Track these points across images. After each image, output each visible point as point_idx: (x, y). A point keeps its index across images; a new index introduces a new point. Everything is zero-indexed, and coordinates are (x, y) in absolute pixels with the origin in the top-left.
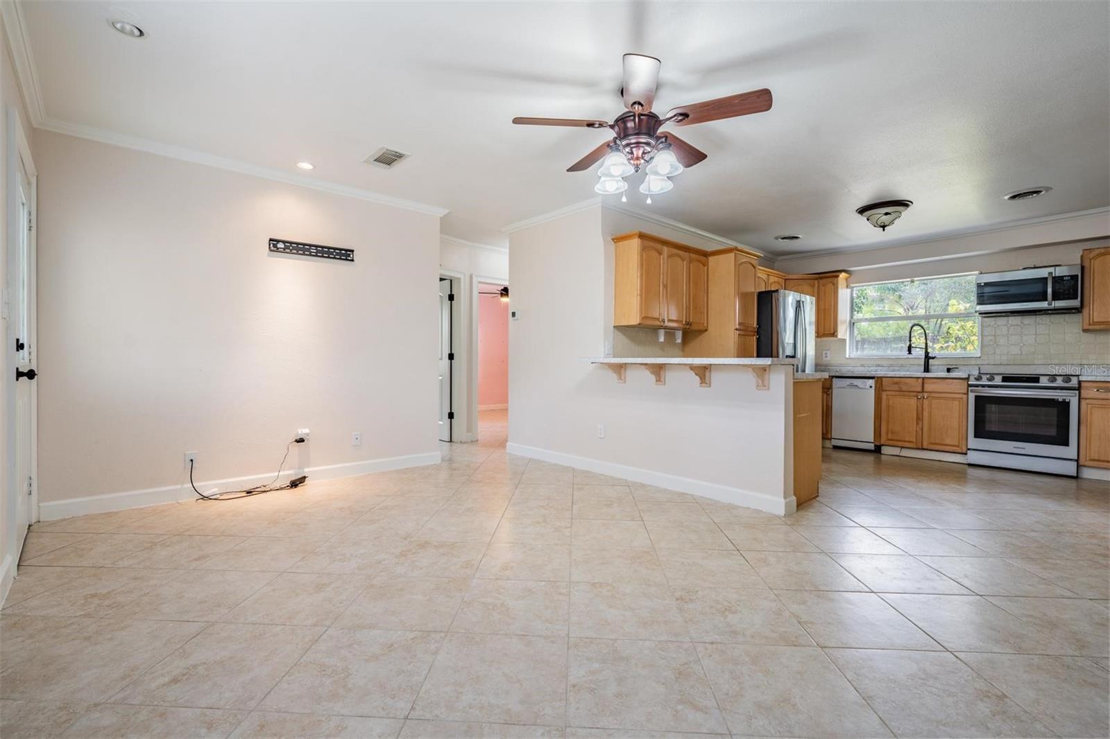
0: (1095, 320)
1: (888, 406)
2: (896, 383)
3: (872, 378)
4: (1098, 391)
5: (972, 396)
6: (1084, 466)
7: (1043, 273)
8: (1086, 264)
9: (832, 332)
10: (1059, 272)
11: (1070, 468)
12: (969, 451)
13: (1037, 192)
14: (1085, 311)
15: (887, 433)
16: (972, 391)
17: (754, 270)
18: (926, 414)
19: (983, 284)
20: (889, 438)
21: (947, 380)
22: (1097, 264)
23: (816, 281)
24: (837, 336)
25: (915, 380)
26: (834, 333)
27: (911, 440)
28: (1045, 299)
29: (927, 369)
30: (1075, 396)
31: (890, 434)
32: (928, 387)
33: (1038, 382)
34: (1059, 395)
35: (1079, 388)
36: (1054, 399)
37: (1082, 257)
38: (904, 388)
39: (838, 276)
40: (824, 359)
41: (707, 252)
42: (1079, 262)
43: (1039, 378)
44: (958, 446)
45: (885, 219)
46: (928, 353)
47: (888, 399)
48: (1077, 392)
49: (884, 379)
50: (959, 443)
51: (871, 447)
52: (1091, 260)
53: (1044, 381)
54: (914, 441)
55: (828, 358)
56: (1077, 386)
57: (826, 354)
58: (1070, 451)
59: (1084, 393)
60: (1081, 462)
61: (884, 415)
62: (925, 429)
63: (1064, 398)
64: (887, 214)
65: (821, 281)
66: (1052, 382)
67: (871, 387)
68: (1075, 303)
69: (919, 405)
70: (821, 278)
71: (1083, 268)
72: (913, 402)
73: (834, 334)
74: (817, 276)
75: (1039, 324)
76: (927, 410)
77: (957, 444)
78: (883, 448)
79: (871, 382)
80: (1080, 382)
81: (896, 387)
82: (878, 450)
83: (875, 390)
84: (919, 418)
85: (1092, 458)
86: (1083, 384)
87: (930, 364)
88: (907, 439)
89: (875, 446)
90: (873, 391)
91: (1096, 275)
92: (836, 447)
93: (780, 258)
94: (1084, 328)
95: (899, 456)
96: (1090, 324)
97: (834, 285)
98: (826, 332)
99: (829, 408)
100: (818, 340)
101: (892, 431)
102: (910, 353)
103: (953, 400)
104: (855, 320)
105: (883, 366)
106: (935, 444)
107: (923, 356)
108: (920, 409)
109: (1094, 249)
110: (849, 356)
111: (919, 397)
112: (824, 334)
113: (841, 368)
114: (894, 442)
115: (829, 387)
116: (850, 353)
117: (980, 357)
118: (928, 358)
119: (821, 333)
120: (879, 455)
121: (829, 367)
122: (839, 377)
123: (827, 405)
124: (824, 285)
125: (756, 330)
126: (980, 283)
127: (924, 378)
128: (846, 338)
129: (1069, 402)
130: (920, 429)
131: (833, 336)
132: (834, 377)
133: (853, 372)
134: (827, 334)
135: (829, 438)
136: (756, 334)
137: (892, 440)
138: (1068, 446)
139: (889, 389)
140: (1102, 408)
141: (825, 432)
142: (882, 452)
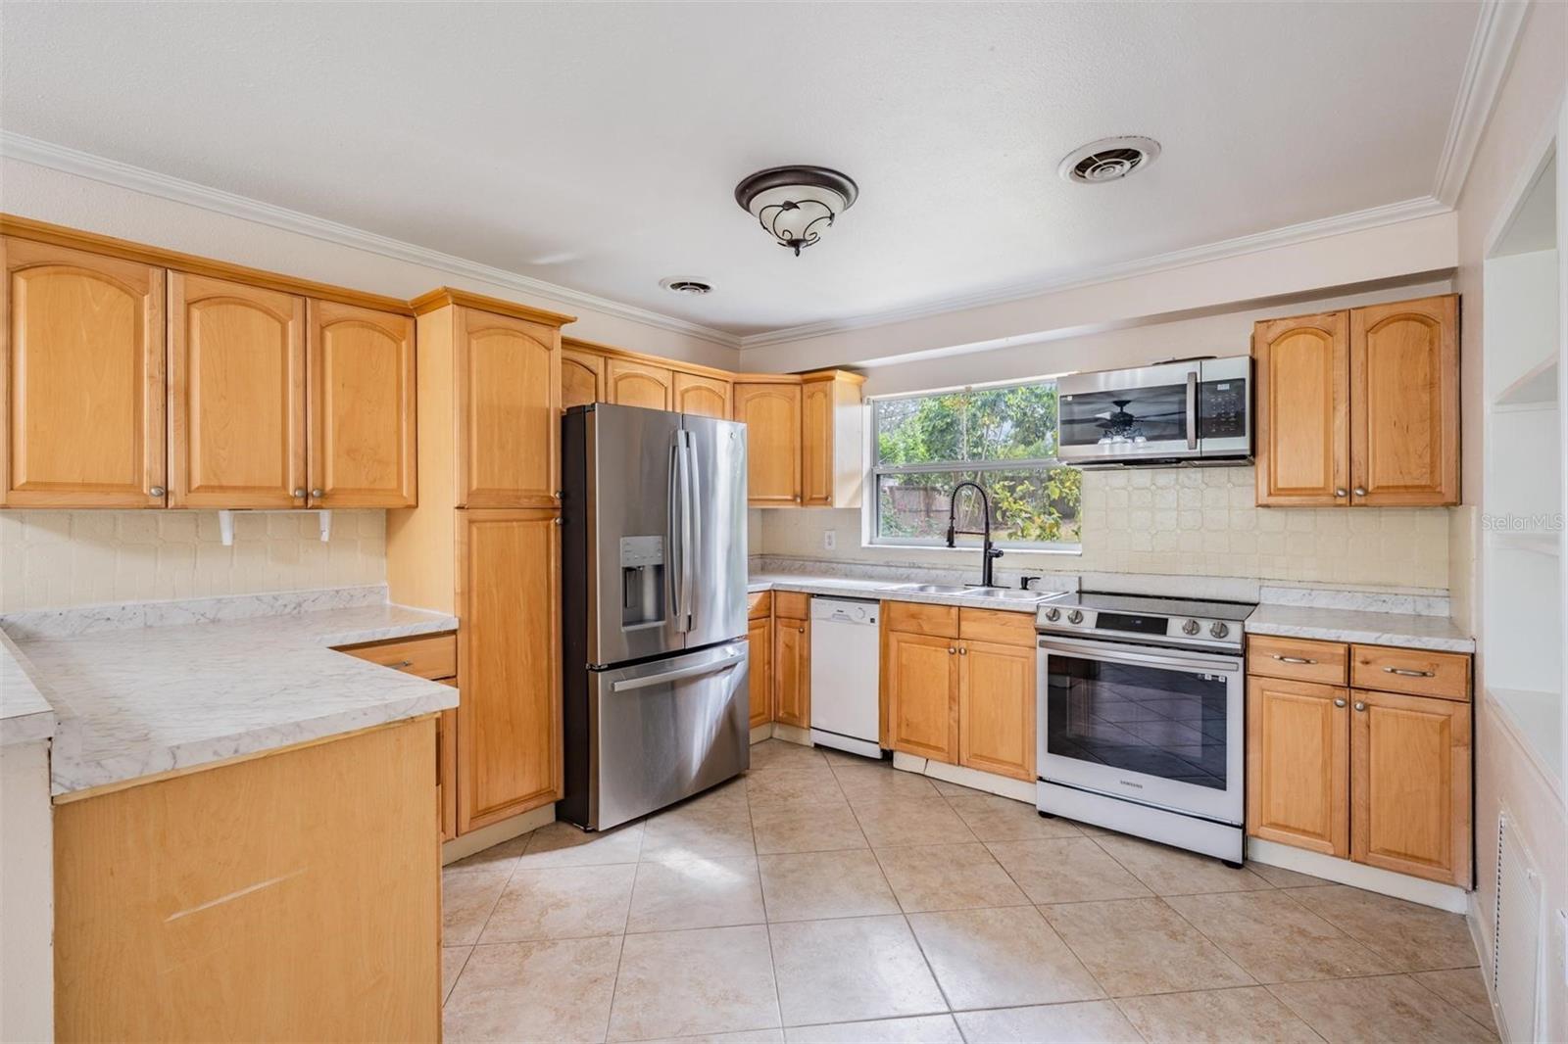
0: (1280, 486)
1: (900, 666)
2: (913, 616)
3: (877, 601)
4: (1282, 658)
5: (1042, 655)
6: (1257, 836)
7: (1177, 375)
8: (1261, 356)
9: (824, 495)
10: (1211, 372)
11: (1227, 845)
12: (1038, 782)
13: (1131, 155)
14: (1262, 462)
15: (899, 726)
16: (1043, 644)
17: (544, 354)
18: (964, 687)
19: (1070, 399)
20: (904, 736)
21: (1000, 614)
22: (1281, 352)
23: (798, 388)
24: (831, 504)
26: (827, 498)
27: (939, 746)
28: (1183, 435)
29: (988, 580)
30: (1237, 670)
31: (904, 727)
32: (968, 628)
33: (1164, 632)
34: (1206, 667)
35: (1244, 654)
36: (1196, 674)
37: (1253, 338)
38: (927, 628)
39: (832, 378)
40: (827, 547)
41: (405, 302)
42: (1249, 352)
43: (1167, 620)
44: (1021, 766)
45: (792, 221)
46: (990, 545)
47: (899, 650)
48: (1240, 660)
49: (892, 605)
50: (1023, 761)
51: (874, 752)
52: (1270, 345)
53: (1176, 630)
54: (946, 748)
55: (833, 547)
56: (1239, 647)
57: (830, 537)
58: (1226, 803)
59: (1257, 663)
60: (1251, 831)
61: (893, 683)
62: (964, 722)
63: (1216, 673)
64: (789, 205)
65: (805, 387)
66: (1190, 632)
67: (872, 620)
68: (1239, 444)
69: (953, 668)
70: (807, 382)
71: (1254, 363)
72: (942, 656)
73: (826, 500)
74: (798, 377)
75: (1183, 487)
76: (966, 680)
77: (1019, 762)
78: (895, 755)
79: (874, 610)
80: (1246, 636)
81: (912, 625)
82: (887, 757)
83: (881, 627)
84: (954, 699)
85: (1273, 820)
86: (1253, 641)
87: (994, 565)
89: (883, 751)
90: (877, 629)
91: (1280, 379)
92: (818, 747)
93: (745, 340)
94: (1260, 502)
95: (923, 775)
96: (1270, 494)
97: (826, 395)
98: (814, 496)
99: (806, 661)
100: (804, 509)
101: (908, 725)
102: (951, 545)
103: (1012, 662)
104: (880, 469)
105: (920, 567)
106: (982, 757)
107: (982, 550)
108: (955, 676)
109: (1275, 320)
110: (871, 543)
111: (952, 650)
112: (811, 499)
113: (853, 566)
114: (913, 745)
115: (804, 617)
116: (871, 537)
117: (1081, 555)
118: (990, 555)
119: (807, 497)
120: (888, 770)
121: (834, 565)
122: (819, 596)
123: (801, 656)
124: (811, 396)
125: (558, 503)
126: (1066, 396)
127: (959, 607)
128: (859, 506)
129: (1225, 683)
130: (955, 721)
131: (825, 505)
132: (813, 595)
133: (871, 577)
134: (815, 499)
135: (805, 726)
136: (558, 513)
137: (908, 741)
138: (1224, 789)
139: (899, 628)
140: (1291, 701)
141: (797, 714)
142: (895, 766)
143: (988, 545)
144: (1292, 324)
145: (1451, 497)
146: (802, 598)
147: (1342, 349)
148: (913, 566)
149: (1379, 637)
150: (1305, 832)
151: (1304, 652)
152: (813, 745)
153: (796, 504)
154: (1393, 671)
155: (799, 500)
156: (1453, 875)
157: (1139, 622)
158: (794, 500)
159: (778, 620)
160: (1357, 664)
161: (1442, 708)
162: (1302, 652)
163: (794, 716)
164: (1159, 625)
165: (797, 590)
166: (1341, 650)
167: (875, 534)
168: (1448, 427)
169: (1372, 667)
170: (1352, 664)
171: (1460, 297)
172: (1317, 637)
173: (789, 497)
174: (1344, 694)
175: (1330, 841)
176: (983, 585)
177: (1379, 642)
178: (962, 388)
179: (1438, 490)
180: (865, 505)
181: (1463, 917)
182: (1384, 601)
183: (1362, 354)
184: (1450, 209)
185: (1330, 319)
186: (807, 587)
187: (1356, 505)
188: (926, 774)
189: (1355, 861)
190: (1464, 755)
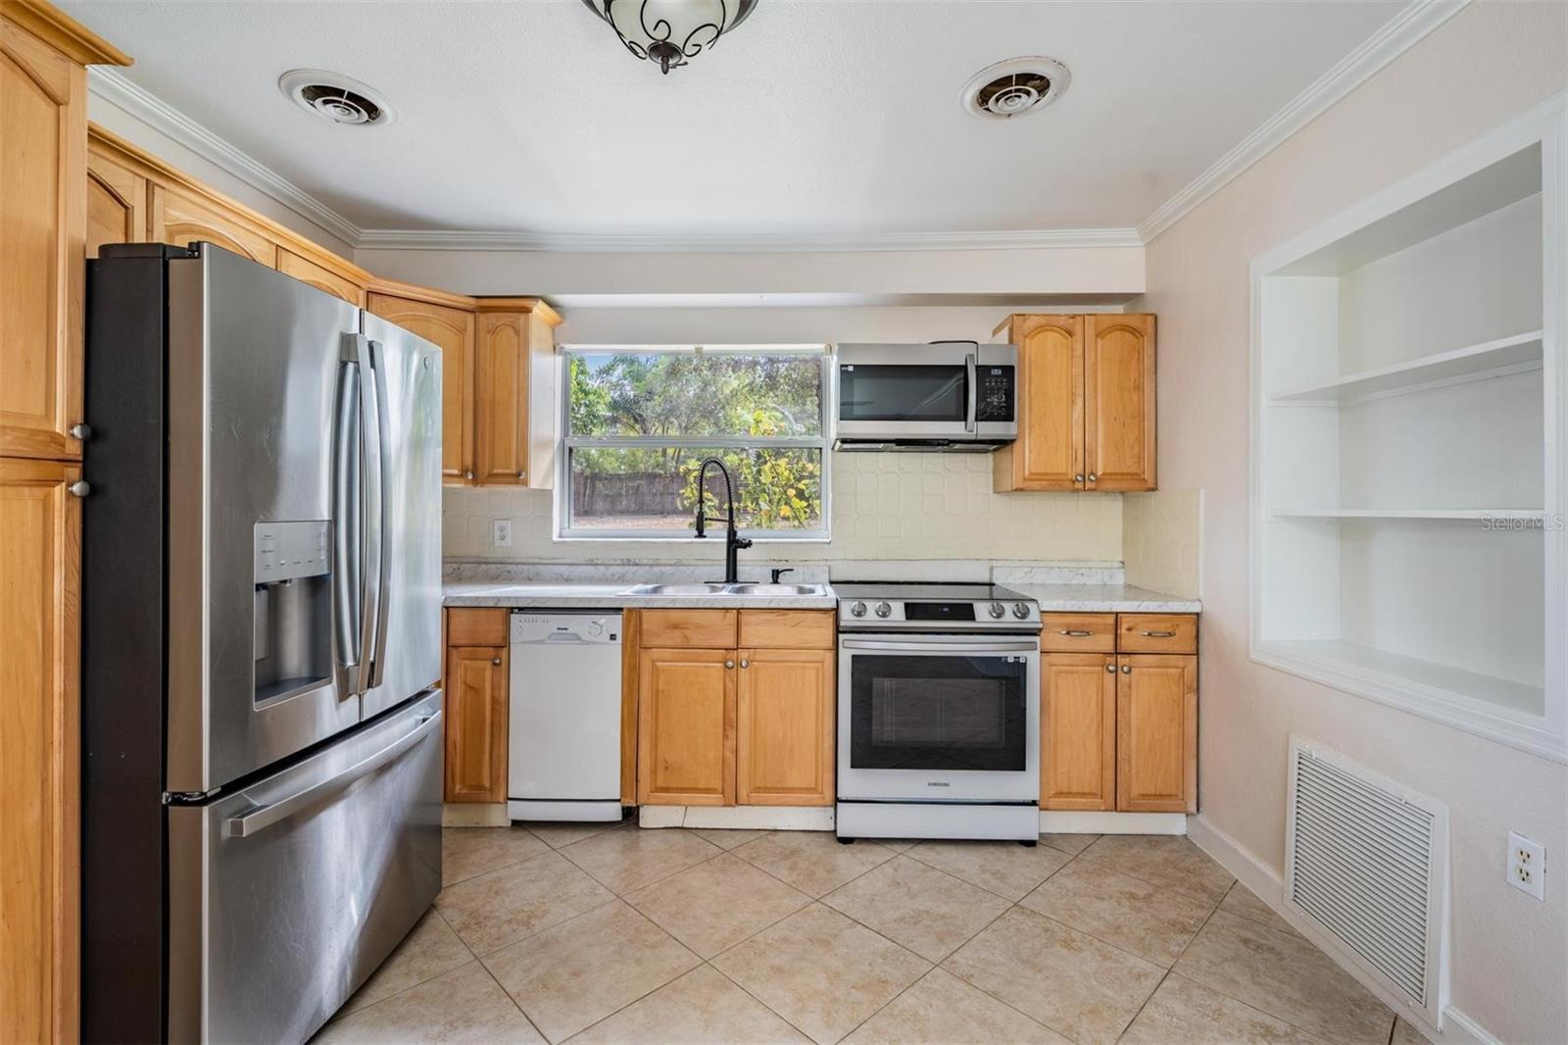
0: (1034, 468)
1: (656, 692)
2: (676, 626)
3: (618, 610)
4: (1068, 633)
5: (845, 658)
7: (960, 355)
9: (514, 471)
10: (985, 356)
12: (839, 806)
14: (1016, 448)
15: (654, 772)
16: (845, 644)
18: (744, 709)
20: (660, 783)
21: (791, 614)
23: (470, 317)
24: (525, 483)
25: (720, 614)
26: (519, 475)
27: (712, 786)
28: (962, 416)
29: (732, 576)
31: (661, 772)
32: (751, 635)
33: (972, 618)
36: (1000, 658)
37: (1011, 330)
38: (697, 639)
39: (528, 311)
40: (498, 543)
43: (972, 605)
44: (816, 789)
46: (735, 533)
47: (655, 671)
48: (1039, 639)
49: (645, 614)
50: (819, 782)
51: (613, 812)
52: (1025, 339)
53: (983, 613)
54: (719, 788)
55: (509, 542)
56: (1037, 624)
57: (502, 529)
58: (1029, 783)
59: (1048, 642)
60: (1046, 805)
61: (645, 717)
62: (744, 752)
63: (1017, 654)
65: (483, 318)
66: (996, 616)
67: (613, 637)
68: (1009, 430)
69: (729, 685)
70: (485, 309)
72: (715, 673)
73: (518, 477)
74: (471, 301)
76: (747, 697)
77: (813, 786)
78: (643, 810)
79: (615, 624)
80: (1041, 616)
81: (676, 637)
82: (631, 815)
83: (623, 645)
84: (729, 724)
85: (1059, 791)
86: (1045, 620)
87: (739, 557)
88: (701, 786)
89: (624, 809)
90: (620, 648)
92: (517, 824)
94: (1016, 485)
95: (682, 828)
96: (1025, 477)
97: (517, 332)
98: (496, 471)
99: (501, 707)
100: (479, 490)
101: (667, 768)
102: (701, 535)
103: (805, 668)
104: (571, 442)
105: (637, 565)
106: (766, 790)
107: (725, 540)
108: (731, 696)
109: (1030, 315)
110: (560, 536)
111: (730, 664)
112: (491, 475)
113: (541, 567)
114: (669, 791)
115: (499, 642)
116: (561, 529)
117: (829, 543)
118: (734, 544)
119: (484, 470)
120: (634, 834)
121: (510, 567)
122: (521, 609)
123: (495, 700)
124: (493, 331)
125: (74, 449)
126: (847, 366)
127: (738, 609)
128: (548, 487)
129: (1025, 664)
130: (732, 752)
131: (517, 483)
132: (511, 610)
133: (568, 581)
134: (497, 475)
135: (502, 800)
136: (74, 472)
137: (666, 790)
138: (1024, 769)
139: (656, 642)
140: (1072, 672)
141: (487, 784)
142: (641, 825)
143: (732, 533)
144: (1043, 321)
145: (1151, 484)
146: (499, 614)
147: (1079, 348)
148: (628, 563)
149: (1139, 606)
150: (1083, 795)
151: (1079, 624)
152: (509, 824)
153: (467, 482)
154: (1150, 635)
155: (470, 477)
156: (1186, 804)
157: (946, 609)
158: (462, 475)
159: (454, 652)
160: (1123, 631)
161: (1179, 661)
162: (1083, 625)
163: (481, 788)
164: (965, 611)
165: (492, 604)
166: (1111, 620)
167: (566, 525)
168: (1149, 424)
169: (1134, 633)
170: (1119, 632)
171: (1156, 318)
172: (1096, 610)
173: (456, 472)
174: (1110, 660)
175: (1102, 797)
176: (727, 582)
177: (1139, 610)
178: (691, 347)
179: (1142, 477)
180: (556, 485)
181: (1185, 835)
182: (1082, 575)
183: (1093, 354)
184: (1142, 244)
185: (1071, 321)
186: (509, 599)
187: (1089, 490)
188: (685, 826)
189: (1122, 811)
190: (1193, 699)
